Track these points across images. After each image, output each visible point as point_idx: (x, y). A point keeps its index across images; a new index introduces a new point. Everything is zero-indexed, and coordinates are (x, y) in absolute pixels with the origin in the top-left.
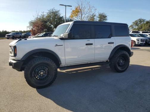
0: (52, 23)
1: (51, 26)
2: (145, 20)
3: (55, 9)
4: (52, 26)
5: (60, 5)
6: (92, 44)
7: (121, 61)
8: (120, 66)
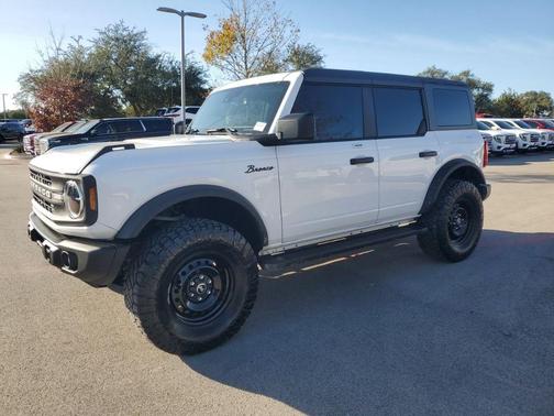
0: (114, 83)
1: (111, 92)
2: (446, 73)
3: (125, 25)
4: (117, 92)
5: (161, 9)
6: (370, 160)
7: (459, 220)
8: (453, 237)
